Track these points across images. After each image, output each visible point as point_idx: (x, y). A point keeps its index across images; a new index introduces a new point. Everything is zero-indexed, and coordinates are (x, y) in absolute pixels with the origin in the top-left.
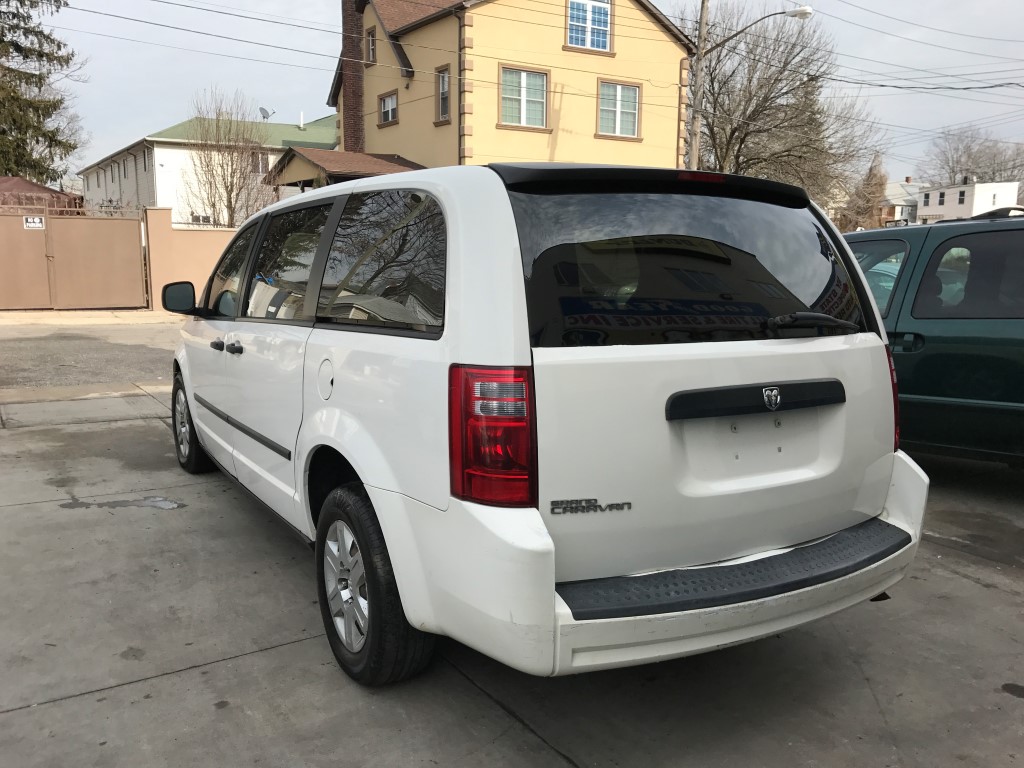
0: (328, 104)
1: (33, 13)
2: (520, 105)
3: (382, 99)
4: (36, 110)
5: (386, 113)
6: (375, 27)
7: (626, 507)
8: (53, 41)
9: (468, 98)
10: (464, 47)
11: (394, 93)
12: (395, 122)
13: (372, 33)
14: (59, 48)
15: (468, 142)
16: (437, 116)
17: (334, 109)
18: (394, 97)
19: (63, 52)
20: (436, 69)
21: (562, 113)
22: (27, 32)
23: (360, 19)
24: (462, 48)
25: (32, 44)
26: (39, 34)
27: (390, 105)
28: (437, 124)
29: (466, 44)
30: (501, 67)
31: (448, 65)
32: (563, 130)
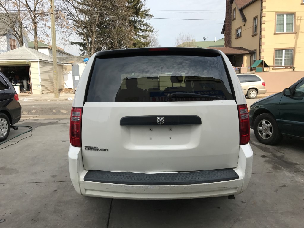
0: (221, 33)
1: (144, 20)
2: (283, 26)
3: (237, 30)
4: (144, 45)
5: (238, 34)
6: (235, 8)
7: (106, 150)
8: (149, 27)
9: (263, 26)
10: (263, 9)
11: (240, 28)
12: (241, 37)
13: (234, 10)
14: (151, 28)
15: (263, 40)
16: (253, 33)
17: (223, 35)
18: (240, 29)
19: (152, 29)
20: (253, 18)
21: (301, 26)
22: (144, 25)
23: (231, 6)
24: (262, 10)
25: (145, 28)
26: (146, 25)
27: (239, 31)
28: (253, 36)
29: (263, 8)
30: (276, 14)
31: (257, 16)
32: (301, 32)
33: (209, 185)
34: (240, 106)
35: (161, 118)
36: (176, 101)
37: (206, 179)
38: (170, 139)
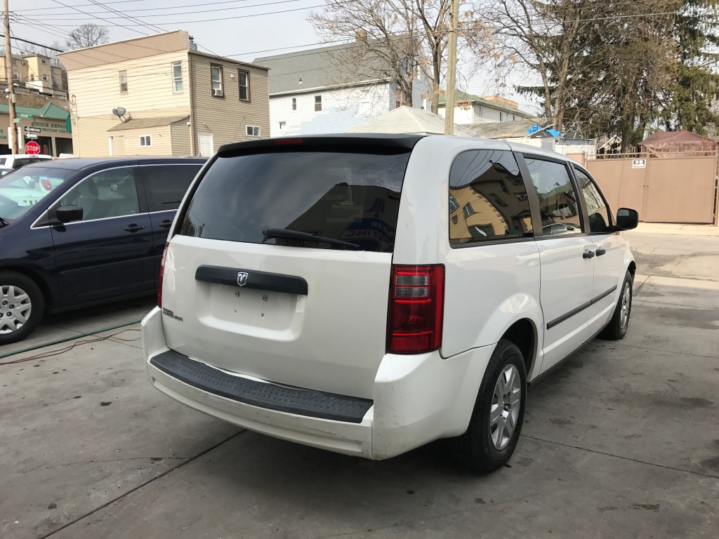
7: (181, 320)
33: (298, 418)
34: (399, 269)
35: (243, 274)
36: (278, 244)
37: (296, 406)
38: (262, 318)
